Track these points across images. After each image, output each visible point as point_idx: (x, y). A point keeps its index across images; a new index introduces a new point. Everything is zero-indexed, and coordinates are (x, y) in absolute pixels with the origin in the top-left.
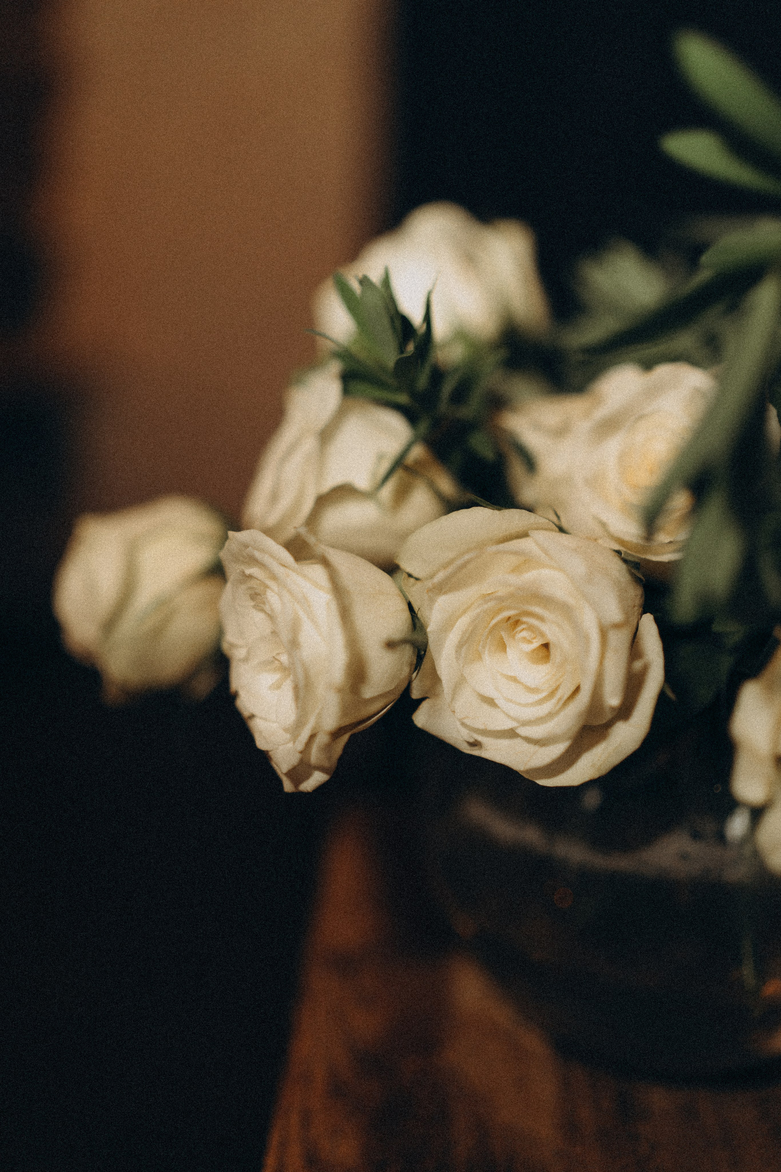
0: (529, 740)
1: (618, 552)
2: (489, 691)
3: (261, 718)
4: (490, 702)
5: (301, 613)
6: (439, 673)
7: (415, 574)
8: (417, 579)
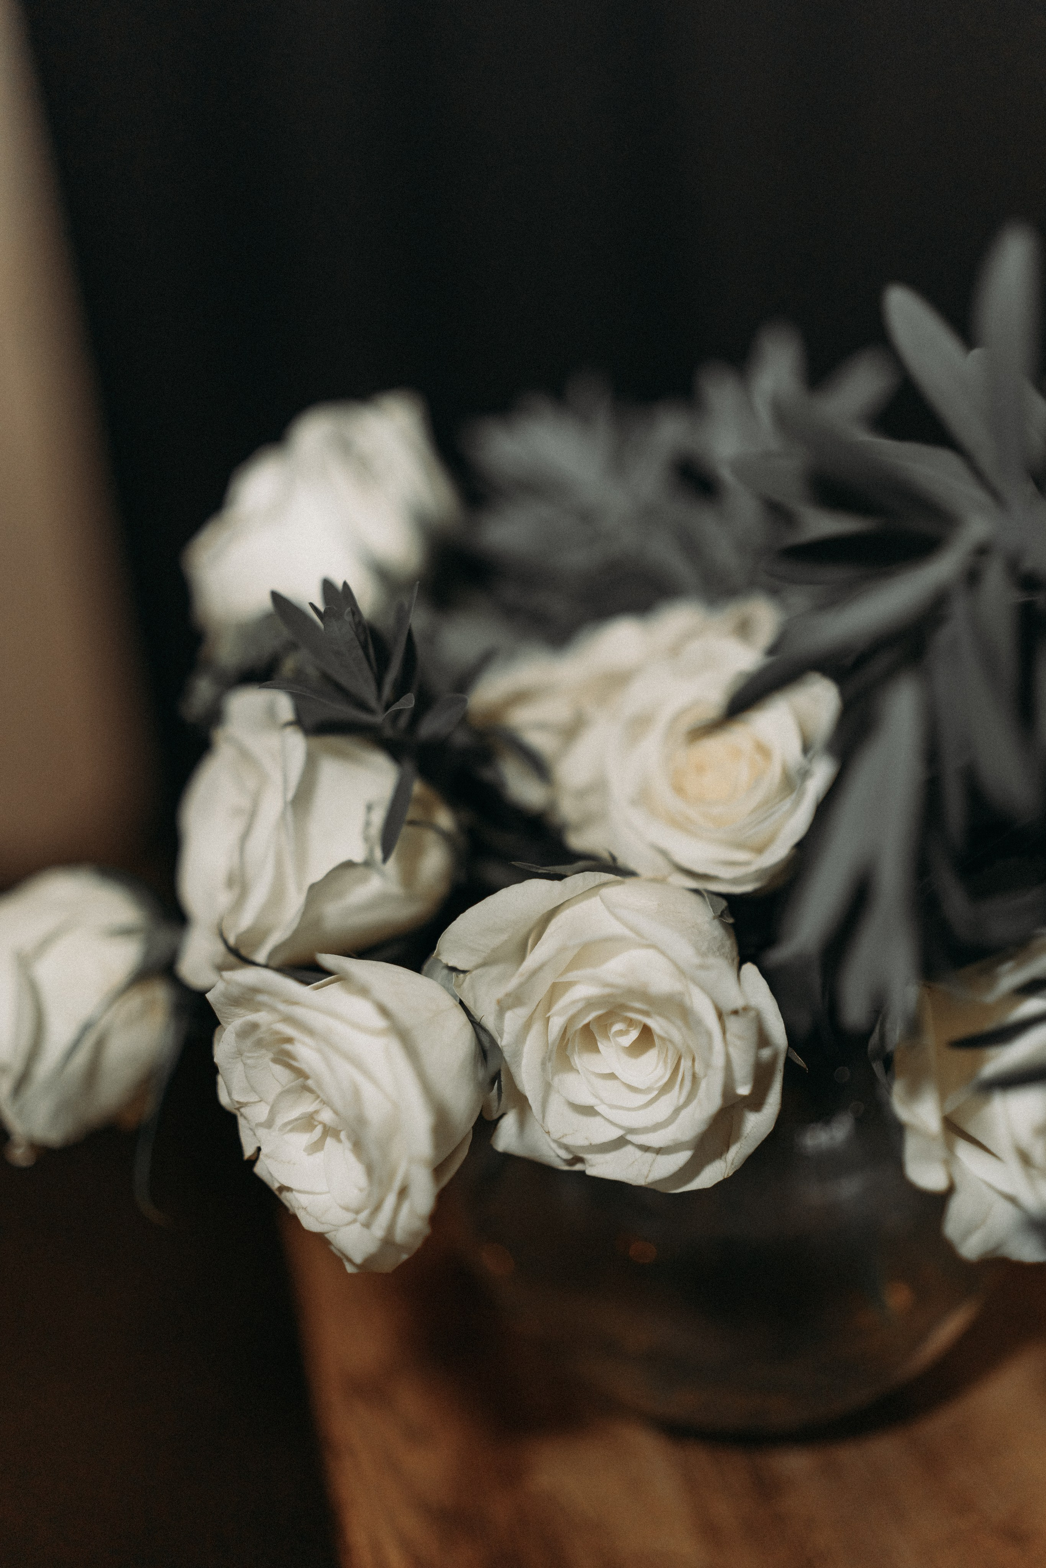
0: (645, 1149)
1: (696, 891)
2: (586, 1099)
3: (299, 1191)
4: (588, 1111)
5: (360, 1079)
6: (520, 1087)
7: (460, 966)
8: (464, 972)
